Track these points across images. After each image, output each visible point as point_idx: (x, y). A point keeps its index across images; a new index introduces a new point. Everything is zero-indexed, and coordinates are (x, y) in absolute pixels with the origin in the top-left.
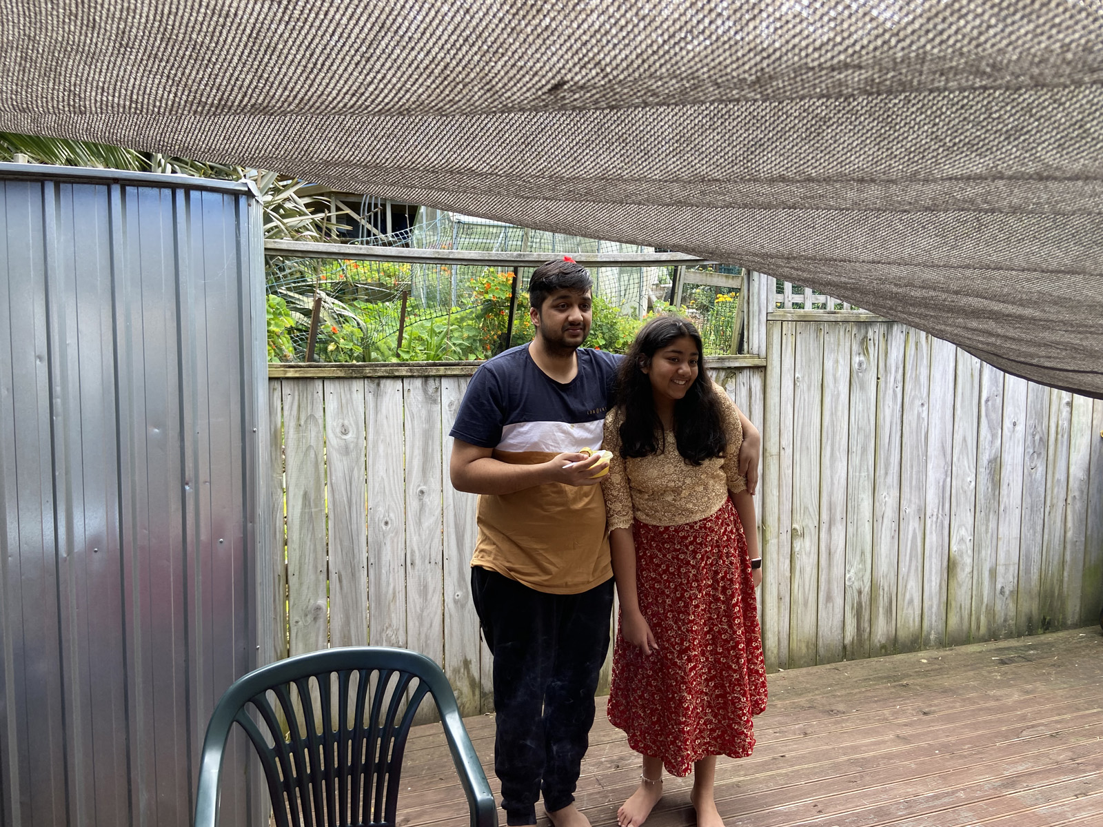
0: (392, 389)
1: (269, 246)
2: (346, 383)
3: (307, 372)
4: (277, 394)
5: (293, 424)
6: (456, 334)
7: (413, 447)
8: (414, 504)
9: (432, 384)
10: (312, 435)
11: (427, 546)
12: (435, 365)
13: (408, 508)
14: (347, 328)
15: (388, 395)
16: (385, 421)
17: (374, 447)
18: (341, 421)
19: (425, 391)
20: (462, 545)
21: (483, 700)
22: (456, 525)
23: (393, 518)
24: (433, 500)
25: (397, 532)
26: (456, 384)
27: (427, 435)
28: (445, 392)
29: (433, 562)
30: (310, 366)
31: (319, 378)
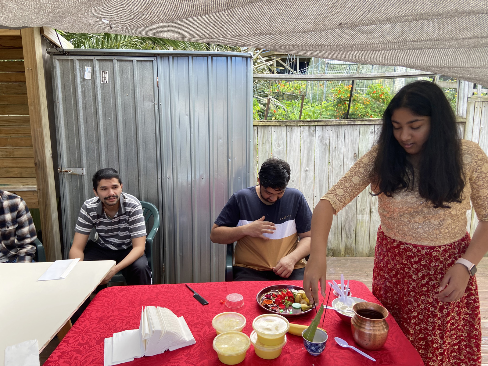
0: (297, 130)
1: (255, 77)
2: (280, 127)
3: (266, 124)
4: (256, 131)
5: (261, 143)
6: (324, 113)
7: (304, 153)
8: (303, 175)
9: (312, 128)
10: (268, 147)
11: (308, 191)
12: (313, 121)
13: (301, 176)
14: (280, 111)
15: (295, 133)
16: (294, 143)
17: (289, 152)
18: (278, 142)
19: (309, 131)
20: (322, 192)
21: (328, 251)
22: (319, 184)
23: (296, 179)
24: (311, 173)
25: (297, 185)
26: (322, 129)
27: (309, 149)
28: (317, 132)
29: (310, 197)
30: (267, 121)
31: (271, 126)
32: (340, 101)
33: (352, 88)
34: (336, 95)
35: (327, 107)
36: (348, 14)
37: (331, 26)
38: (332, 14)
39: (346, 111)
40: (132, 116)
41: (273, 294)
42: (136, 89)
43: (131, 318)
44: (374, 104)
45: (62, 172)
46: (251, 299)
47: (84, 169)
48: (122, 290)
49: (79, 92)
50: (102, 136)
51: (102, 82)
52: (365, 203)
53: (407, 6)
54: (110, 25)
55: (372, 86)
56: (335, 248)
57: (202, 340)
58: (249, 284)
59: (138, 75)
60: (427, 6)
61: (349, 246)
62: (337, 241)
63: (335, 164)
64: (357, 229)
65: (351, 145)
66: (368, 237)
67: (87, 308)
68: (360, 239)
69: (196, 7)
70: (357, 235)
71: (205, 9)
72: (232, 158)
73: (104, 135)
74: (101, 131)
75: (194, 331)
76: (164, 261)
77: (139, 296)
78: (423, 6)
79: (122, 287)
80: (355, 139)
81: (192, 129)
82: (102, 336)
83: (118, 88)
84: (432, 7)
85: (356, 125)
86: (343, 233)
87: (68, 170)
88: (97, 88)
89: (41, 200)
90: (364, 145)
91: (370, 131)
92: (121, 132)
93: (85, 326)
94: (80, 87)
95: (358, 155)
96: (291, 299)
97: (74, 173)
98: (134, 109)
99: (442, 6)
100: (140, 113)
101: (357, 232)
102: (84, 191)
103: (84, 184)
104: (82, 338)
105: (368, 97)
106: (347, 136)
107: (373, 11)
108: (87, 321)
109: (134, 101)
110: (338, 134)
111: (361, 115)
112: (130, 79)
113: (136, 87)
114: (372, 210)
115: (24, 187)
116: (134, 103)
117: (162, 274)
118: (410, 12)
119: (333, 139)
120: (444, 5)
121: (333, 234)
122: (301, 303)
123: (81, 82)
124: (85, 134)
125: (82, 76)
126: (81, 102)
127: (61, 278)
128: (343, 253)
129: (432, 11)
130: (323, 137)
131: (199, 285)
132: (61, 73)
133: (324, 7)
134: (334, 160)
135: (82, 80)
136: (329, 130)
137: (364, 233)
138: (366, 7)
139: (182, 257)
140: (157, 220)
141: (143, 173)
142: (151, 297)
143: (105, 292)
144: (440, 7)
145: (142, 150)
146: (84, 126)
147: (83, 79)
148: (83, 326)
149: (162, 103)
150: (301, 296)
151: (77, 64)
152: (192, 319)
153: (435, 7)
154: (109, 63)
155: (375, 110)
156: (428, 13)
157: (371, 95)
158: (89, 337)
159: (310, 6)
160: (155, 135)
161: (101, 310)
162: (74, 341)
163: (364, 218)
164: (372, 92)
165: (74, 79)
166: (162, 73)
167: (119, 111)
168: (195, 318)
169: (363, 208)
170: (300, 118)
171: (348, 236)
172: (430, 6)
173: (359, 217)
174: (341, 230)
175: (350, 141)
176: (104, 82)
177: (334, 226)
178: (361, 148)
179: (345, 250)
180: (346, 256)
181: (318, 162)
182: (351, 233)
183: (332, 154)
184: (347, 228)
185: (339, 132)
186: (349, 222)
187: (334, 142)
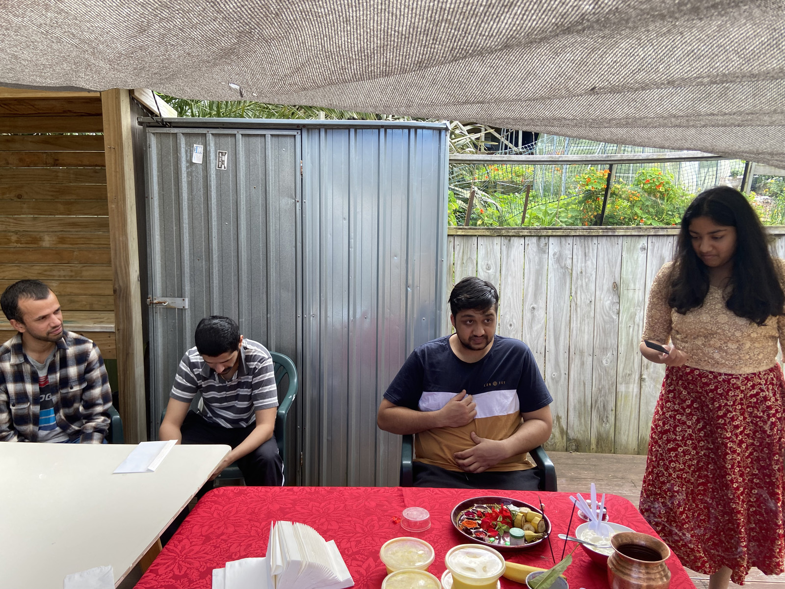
0: (518, 243)
1: (452, 158)
2: (490, 238)
3: (468, 232)
4: (452, 245)
5: (459, 262)
6: (563, 215)
7: (529, 279)
8: (528, 315)
9: (543, 240)
10: (470, 269)
11: (536, 342)
12: (545, 229)
13: (525, 317)
14: (490, 210)
15: (515, 247)
16: (513, 263)
17: (506, 278)
18: (486, 262)
19: (538, 245)
20: (558, 344)
21: (568, 443)
22: (555, 330)
23: (515, 323)
24: (540, 314)
25: (517, 332)
26: (559, 241)
27: (538, 273)
28: (551, 246)
29: (539, 352)
30: (470, 229)
31: (475, 236)
32: (590, 196)
33: (610, 175)
34: (583, 185)
35: (568, 204)
36: (606, 73)
37: (579, 91)
38: (580, 74)
39: (600, 212)
40: (261, 219)
41: (477, 511)
42: (269, 179)
43: (253, 538)
44: (647, 200)
45: (153, 303)
46: (442, 518)
47: (187, 300)
48: (240, 493)
49: (183, 182)
50: (215, 249)
51: (218, 167)
52: (631, 364)
53: (700, 63)
54: (240, 91)
55: (643, 171)
56: (580, 437)
57: (364, 580)
58: (439, 493)
59: (272, 156)
60: (733, 63)
61: (604, 436)
62: (583, 426)
63: (582, 298)
64: (618, 408)
65: (608, 269)
66: (636, 422)
67: (187, 519)
68: (624, 426)
69: (372, 68)
70: (617, 417)
71: (386, 71)
72: (413, 286)
73: (218, 249)
74: (214, 242)
75: (351, 565)
76: (303, 449)
77: (266, 505)
78: (727, 63)
79: (240, 488)
80: (614, 259)
81: (352, 241)
82: (208, 565)
83: (242, 177)
84: (741, 64)
85: (617, 236)
86: (594, 414)
87: (162, 301)
88: (210, 176)
89: (121, 346)
90: (630, 270)
91: (640, 246)
92: (243, 244)
93: (183, 548)
94: (185, 175)
95: (619, 284)
96: (508, 520)
97: (171, 305)
98: (265, 209)
99: (758, 63)
100: (272, 214)
101: (618, 413)
102: (184, 334)
103: (185, 323)
104: (178, 567)
105: (636, 189)
106: (600, 254)
107: (646, 69)
108: (186, 541)
109: (265, 196)
110: (587, 251)
111: (625, 218)
112: (260, 162)
114: (643, 377)
115: (96, 325)
116: (264, 199)
117: (299, 469)
118: (706, 72)
119: (578, 259)
120: (762, 62)
121: (577, 414)
122: (524, 528)
123: (187, 168)
124: (190, 246)
125: (189, 158)
126: (186, 198)
127: (149, 471)
128: (593, 446)
129: (741, 70)
130: (561, 255)
131: (359, 491)
132: (158, 154)
133: (568, 63)
134: (579, 292)
135: (188, 164)
136: (571, 244)
137: (629, 414)
138: (634, 64)
139: (330, 442)
140: (294, 382)
141: (274, 307)
142: (285, 506)
143: (215, 495)
144: (755, 65)
145: (274, 271)
146: (189, 234)
147: (191, 163)
148: (179, 547)
149: (307, 200)
150: (524, 517)
151: (183, 141)
152: (348, 545)
153: (747, 64)
154: (229, 139)
155: (649, 211)
156: (735, 73)
157: (642, 185)
158: (188, 566)
159: (545, 62)
160: (294, 249)
161: (208, 523)
162: (166, 570)
163: (631, 390)
164: (644, 182)
165: (178, 163)
166: (309, 155)
167: (242, 212)
168: (353, 544)
169: (628, 372)
170: (523, 222)
171: (602, 419)
172: (739, 62)
173: (622, 388)
174: (590, 408)
175: (606, 262)
176: (221, 168)
177: (579, 402)
178: (624, 273)
179: (598, 443)
180: (599, 452)
181: (553, 294)
182: (607, 413)
183: (576, 283)
184: (600, 404)
185: (589, 247)
186: (605, 396)
187: (579, 263)
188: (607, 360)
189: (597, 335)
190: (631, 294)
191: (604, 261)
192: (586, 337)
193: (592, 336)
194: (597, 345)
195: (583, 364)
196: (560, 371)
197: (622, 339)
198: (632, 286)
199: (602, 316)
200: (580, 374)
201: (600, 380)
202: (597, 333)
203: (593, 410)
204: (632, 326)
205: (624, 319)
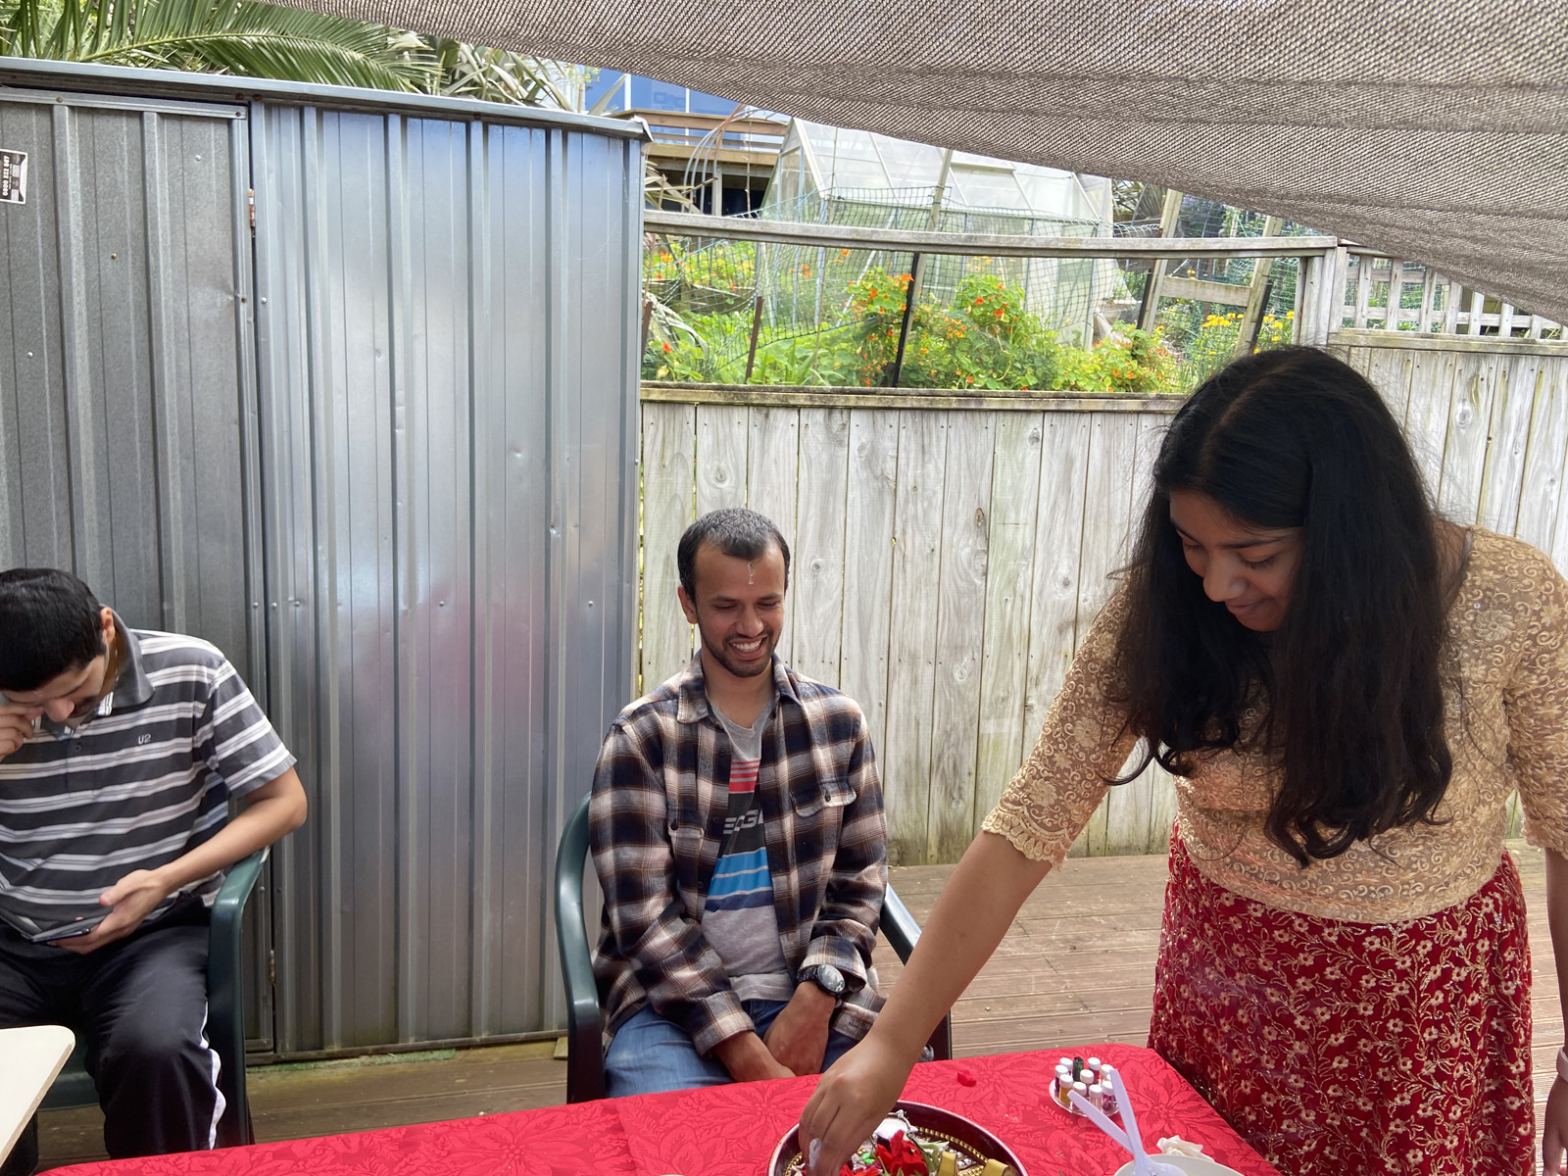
0: (784, 421)
2: (725, 411)
3: (675, 395)
5: (654, 464)
6: (825, 362)
7: (808, 503)
8: (805, 582)
9: (837, 415)
10: (680, 478)
11: (821, 639)
12: (843, 392)
13: (798, 587)
15: (779, 431)
16: (773, 469)
17: (757, 501)
18: (716, 463)
19: (828, 428)
20: (867, 642)
22: (860, 613)
24: (831, 578)
26: (871, 420)
27: (828, 489)
28: (854, 430)
29: (827, 660)
30: (680, 387)
31: (691, 403)
32: (875, 325)
33: (911, 285)
34: (863, 303)
35: (833, 341)
39: (893, 360)
42: (155, 235)
44: (980, 338)
51: (1, 196)
52: (1007, 678)
55: (972, 281)
56: (908, 835)
61: (954, 828)
62: (914, 810)
63: (915, 543)
64: (981, 768)
65: (968, 481)
70: (980, 788)
80: (978, 464)
83: (73, 227)
85: (986, 411)
86: (936, 784)
90: (1009, 482)
92: (81, 412)
95: (987, 513)
98: (145, 317)
101: (980, 777)
105: (959, 315)
106: (953, 448)
109: (144, 281)
110: (926, 442)
111: (939, 372)
112: (128, 189)
113: (155, 226)
114: (1029, 702)
117: (264, 991)
119: (908, 459)
121: (903, 788)
128: (933, 851)
130: (874, 451)
134: (909, 531)
136: (895, 426)
137: (1001, 779)
139: (351, 919)
141: (183, 584)
149: (270, 298)
155: (981, 359)
157: (970, 308)
163: (1005, 730)
164: (973, 301)
166: (273, 176)
167: (76, 325)
169: (1002, 694)
170: (749, 374)
171: (951, 794)
173: (989, 728)
174: (927, 771)
175: (964, 466)
176: (8, 197)
177: (907, 762)
178: (998, 491)
179: (941, 842)
180: (943, 862)
181: (856, 536)
182: (961, 781)
183: (905, 511)
184: (947, 764)
185: (930, 433)
186: (956, 745)
187: (911, 468)
188: (961, 673)
189: (944, 620)
190: (1010, 532)
191: (959, 464)
192: (922, 625)
193: (935, 622)
194: (944, 639)
195: (915, 681)
196: (870, 700)
197: (991, 626)
198: (1012, 517)
199: (955, 581)
200: (909, 704)
201: (948, 714)
202: (944, 616)
203: (933, 776)
204: (1010, 599)
205: (996, 586)
